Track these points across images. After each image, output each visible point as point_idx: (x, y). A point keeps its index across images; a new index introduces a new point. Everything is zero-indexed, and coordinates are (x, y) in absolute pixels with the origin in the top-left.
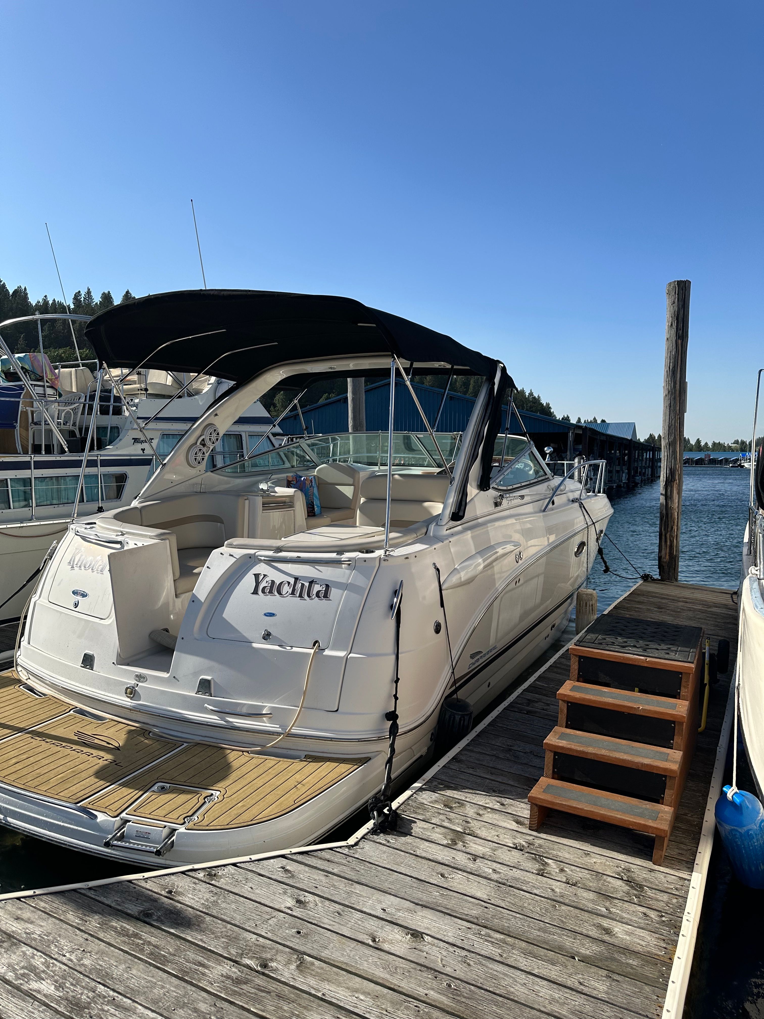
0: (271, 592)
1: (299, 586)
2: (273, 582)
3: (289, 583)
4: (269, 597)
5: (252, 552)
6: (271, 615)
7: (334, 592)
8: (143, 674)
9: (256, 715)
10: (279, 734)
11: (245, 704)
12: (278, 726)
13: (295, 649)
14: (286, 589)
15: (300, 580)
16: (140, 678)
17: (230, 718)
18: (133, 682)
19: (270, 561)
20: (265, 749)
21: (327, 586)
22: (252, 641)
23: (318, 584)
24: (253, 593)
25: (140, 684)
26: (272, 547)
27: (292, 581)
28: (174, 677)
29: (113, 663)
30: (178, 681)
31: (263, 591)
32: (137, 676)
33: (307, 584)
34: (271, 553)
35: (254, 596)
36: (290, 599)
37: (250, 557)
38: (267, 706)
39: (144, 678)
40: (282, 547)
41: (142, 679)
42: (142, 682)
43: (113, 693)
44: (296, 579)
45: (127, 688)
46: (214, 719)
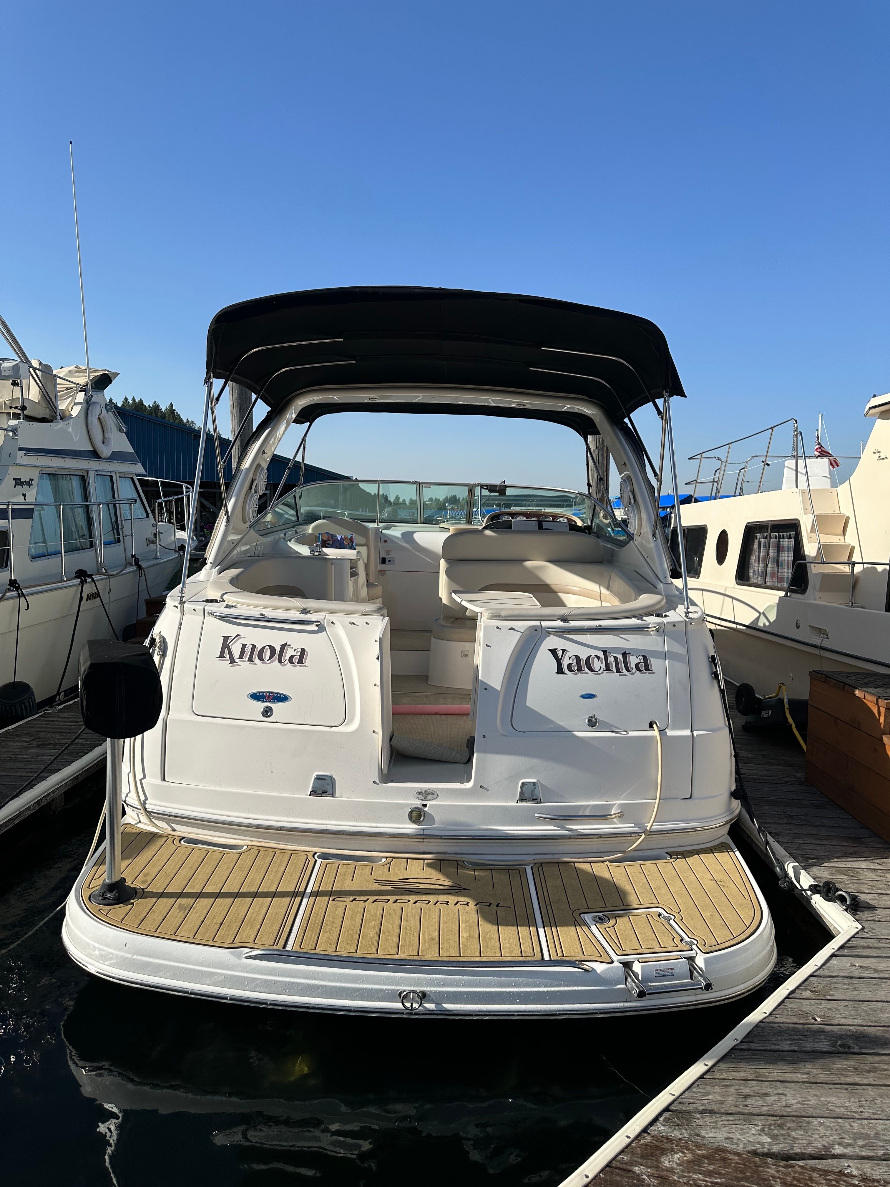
0: (580, 669)
1: (611, 660)
2: (577, 658)
3: (598, 657)
4: (580, 675)
5: (537, 623)
6: (591, 696)
7: (654, 663)
8: (430, 789)
9: (602, 816)
10: (638, 834)
11: (588, 806)
12: (633, 825)
13: (631, 734)
14: (597, 665)
15: (610, 653)
16: (425, 794)
17: (575, 825)
18: (418, 803)
19: (561, 632)
20: (627, 855)
21: (644, 657)
22: (571, 730)
23: (633, 655)
24: (557, 673)
25: (429, 803)
26: (555, 616)
27: (601, 655)
28: (481, 786)
29: (374, 782)
30: (488, 790)
31: (570, 670)
32: (420, 793)
33: (620, 657)
34: (559, 623)
35: (561, 676)
36: (606, 675)
37: (536, 630)
38: (616, 804)
39: (433, 794)
40: (568, 615)
41: (430, 797)
42: (431, 800)
43: (384, 822)
44: (605, 652)
45: (411, 812)
46: (550, 829)
